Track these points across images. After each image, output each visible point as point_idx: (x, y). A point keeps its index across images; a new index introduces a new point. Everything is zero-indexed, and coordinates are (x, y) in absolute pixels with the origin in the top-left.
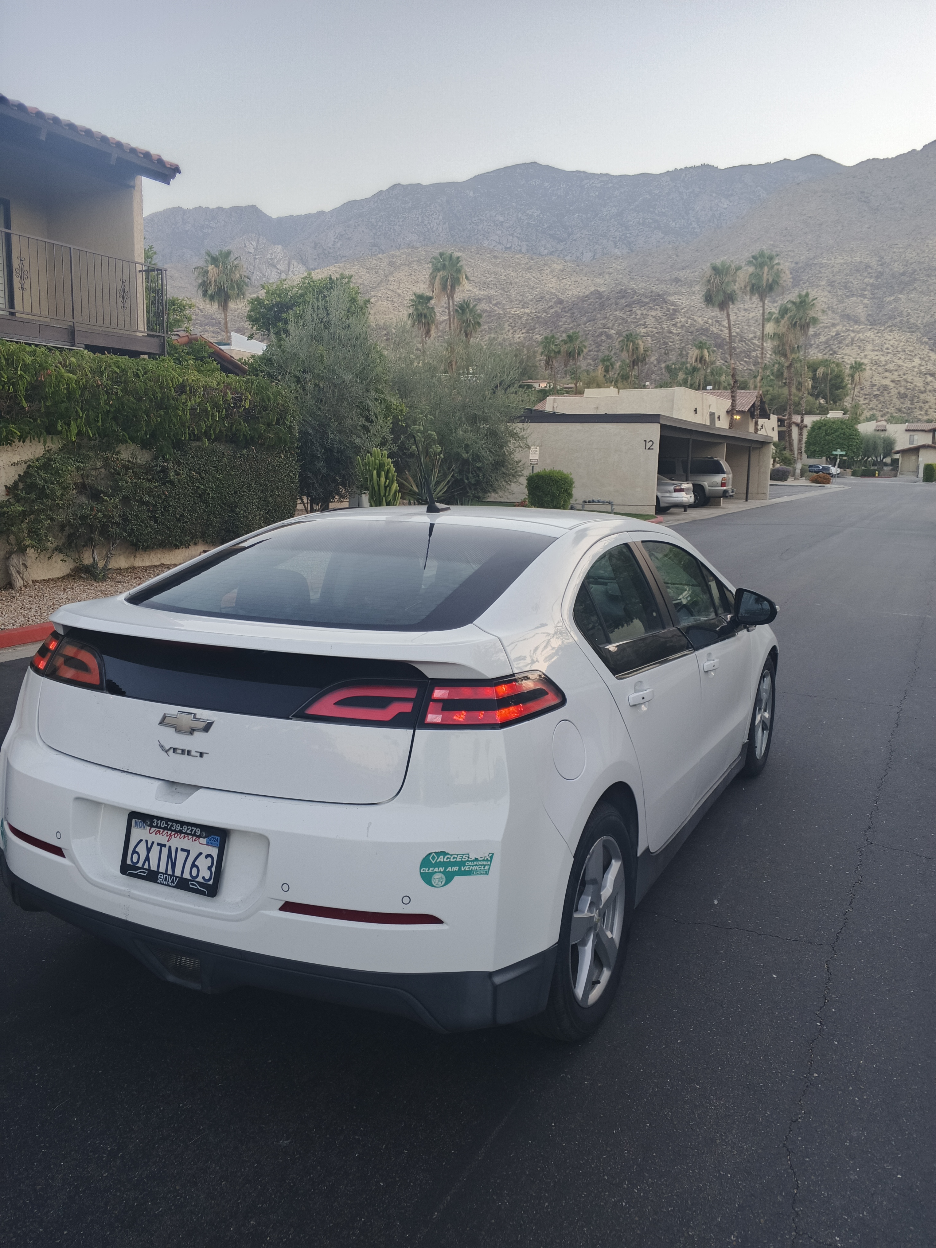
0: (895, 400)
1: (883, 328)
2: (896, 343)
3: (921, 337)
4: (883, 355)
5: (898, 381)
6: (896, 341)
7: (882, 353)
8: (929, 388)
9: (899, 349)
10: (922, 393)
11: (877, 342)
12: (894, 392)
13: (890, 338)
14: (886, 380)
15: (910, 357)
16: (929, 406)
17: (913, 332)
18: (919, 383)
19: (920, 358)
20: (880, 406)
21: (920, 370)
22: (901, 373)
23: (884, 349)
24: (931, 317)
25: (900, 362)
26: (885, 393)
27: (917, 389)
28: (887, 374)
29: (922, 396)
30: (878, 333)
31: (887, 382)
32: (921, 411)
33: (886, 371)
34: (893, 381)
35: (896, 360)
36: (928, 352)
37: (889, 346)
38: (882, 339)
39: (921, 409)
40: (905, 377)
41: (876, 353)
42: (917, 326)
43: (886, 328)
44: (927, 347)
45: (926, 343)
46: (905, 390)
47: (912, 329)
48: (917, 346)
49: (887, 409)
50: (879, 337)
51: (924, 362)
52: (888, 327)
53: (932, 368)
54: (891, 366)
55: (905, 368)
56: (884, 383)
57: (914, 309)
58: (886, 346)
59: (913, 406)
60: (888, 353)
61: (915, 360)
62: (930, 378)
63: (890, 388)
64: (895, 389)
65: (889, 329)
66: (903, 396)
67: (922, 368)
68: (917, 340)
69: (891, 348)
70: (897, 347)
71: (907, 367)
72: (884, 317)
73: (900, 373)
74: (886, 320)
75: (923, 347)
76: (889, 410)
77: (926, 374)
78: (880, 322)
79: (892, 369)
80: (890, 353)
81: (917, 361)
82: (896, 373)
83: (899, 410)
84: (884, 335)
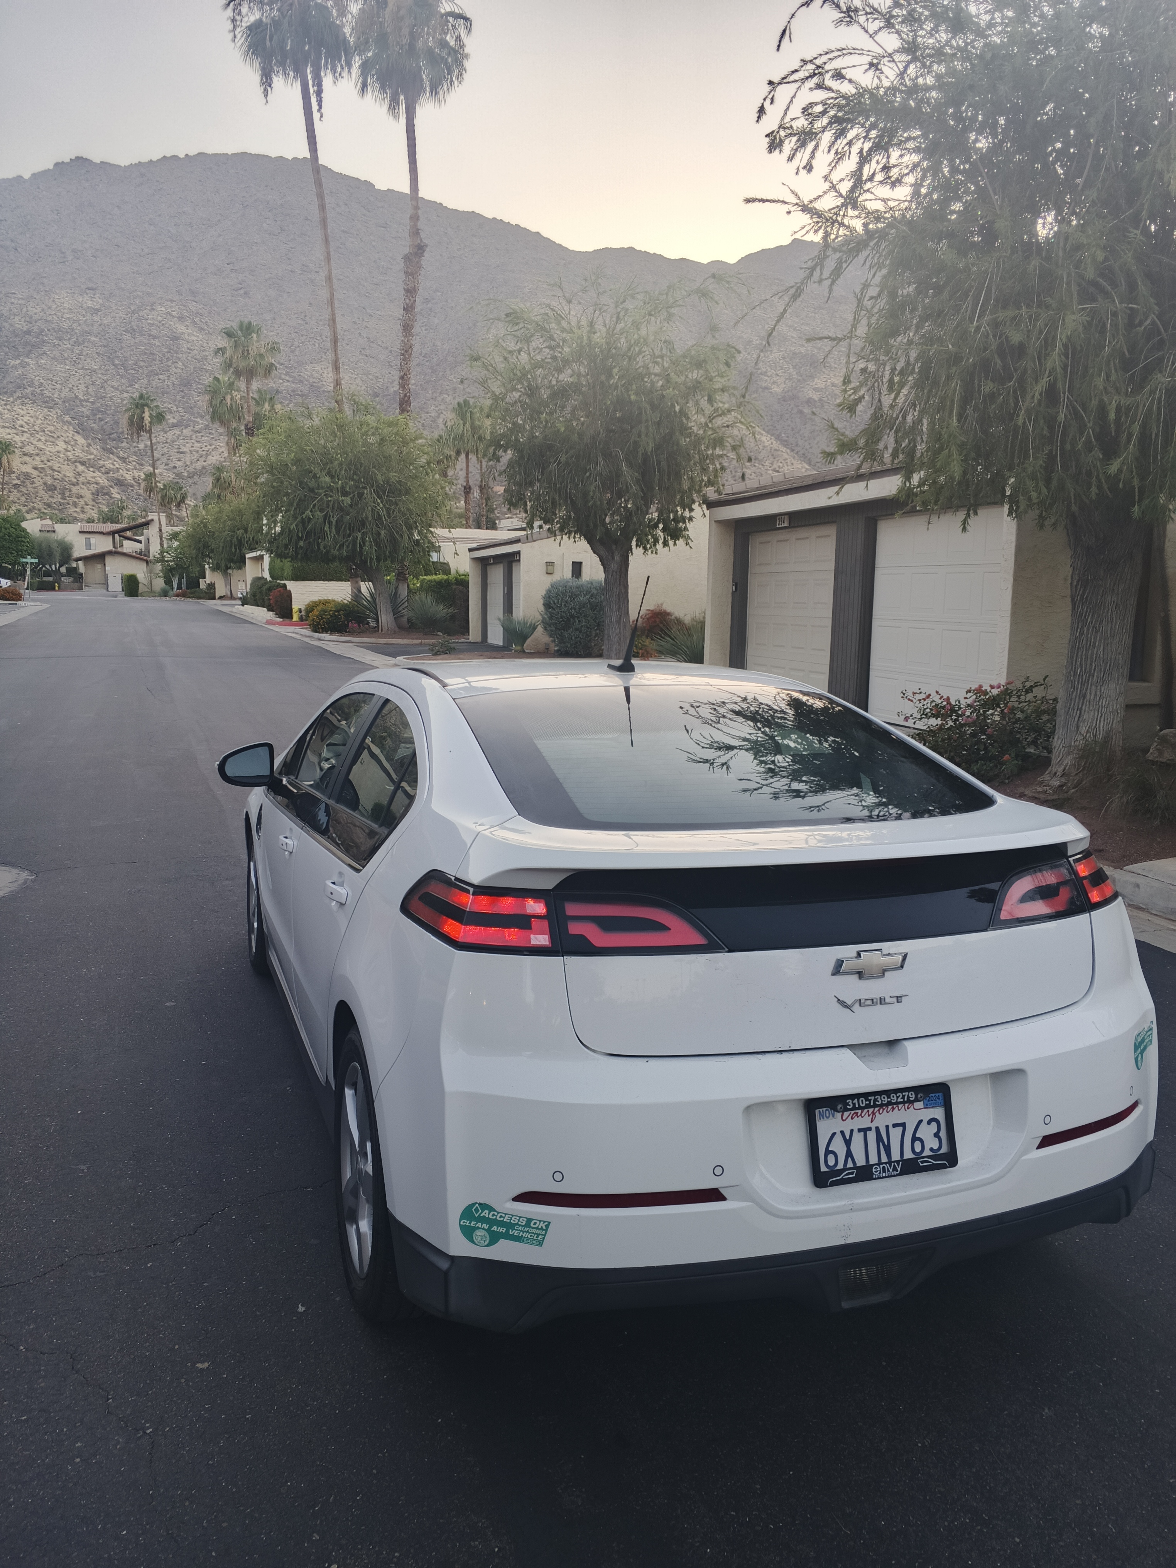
0: (41, 492)
1: (11, 400)
2: (32, 420)
3: (61, 415)
4: (17, 434)
5: (42, 468)
6: (31, 417)
7: (15, 431)
8: (81, 479)
9: (36, 428)
10: (74, 485)
11: (6, 416)
12: (38, 482)
13: (22, 412)
14: (26, 466)
15: (51, 439)
16: (85, 502)
17: (51, 408)
18: (68, 472)
19: (65, 442)
20: (23, 499)
21: (67, 457)
22: (44, 458)
23: (17, 426)
24: (70, 391)
25: (40, 445)
26: (28, 482)
27: (67, 480)
28: (27, 459)
29: (75, 489)
30: (6, 405)
31: (28, 469)
32: (76, 507)
33: (25, 455)
34: (35, 468)
35: (35, 442)
36: (73, 435)
37: (24, 424)
38: (13, 413)
39: (75, 505)
40: (49, 464)
41: (8, 431)
42: (54, 401)
43: (16, 400)
44: (71, 428)
45: (70, 423)
46: (53, 480)
47: (49, 403)
48: (59, 426)
49: (33, 503)
50: (8, 410)
51: (70, 448)
52: (19, 398)
53: (81, 455)
54: (29, 449)
55: (48, 453)
56: (24, 470)
57: (48, 379)
58: (19, 423)
59: (66, 501)
60: (23, 432)
61: (58, 443)
62: (81, 468)
63: (33, 476)
64: (39, 479)
65: (19, 401)
66: (51, 488)
67: (69, 454)
68: (57, 418)
69: (26, 426)
70: (34, 425)
71: (49, 451)
72: (10, 386)
73: (42, 458)
74: (14, 389)
75: (65, 428)
76: (35, 505)
77: (75, 462)
78: (5, 390)
79: (32, 452)
80: (26, 432)
81: (61, 445)
82: (37, 458)
83: (49, 505)
84: (15, 409)
